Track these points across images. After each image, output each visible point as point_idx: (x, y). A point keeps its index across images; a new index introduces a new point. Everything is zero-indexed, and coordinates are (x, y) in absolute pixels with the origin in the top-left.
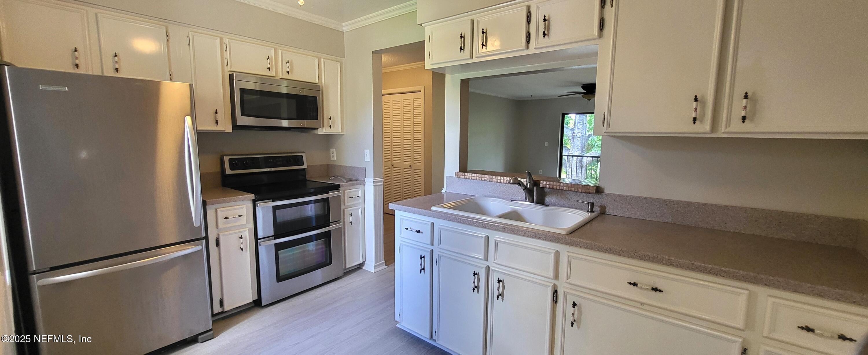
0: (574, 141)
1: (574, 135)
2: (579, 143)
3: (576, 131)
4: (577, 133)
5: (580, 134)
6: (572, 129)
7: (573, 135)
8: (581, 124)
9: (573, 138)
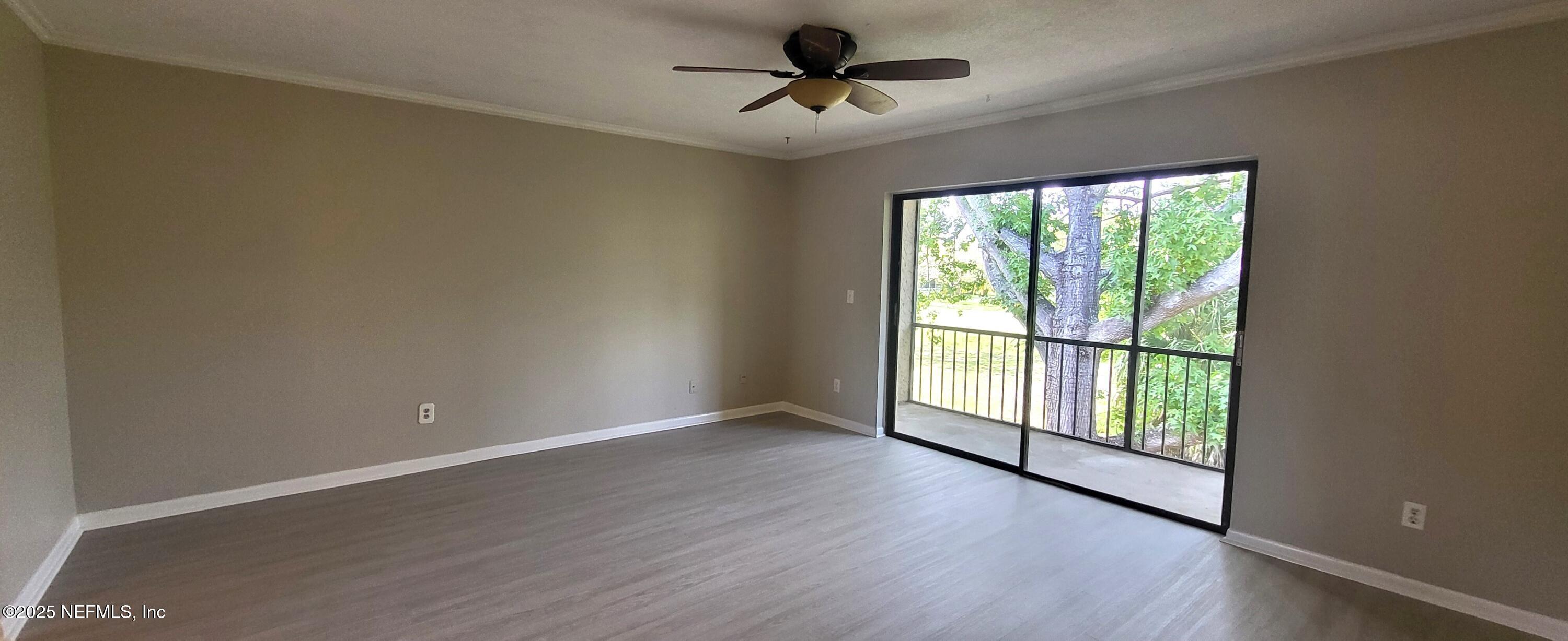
0: (1062, 287)
1: (1063, 270)
2: (1077, 293)
3: (1069, 260)
4: (1073, 266)
5: (1080, 270)
6: (1058, 255)
7: (1060, 271)
8: (1085, 241)
9: (1062, 278)
